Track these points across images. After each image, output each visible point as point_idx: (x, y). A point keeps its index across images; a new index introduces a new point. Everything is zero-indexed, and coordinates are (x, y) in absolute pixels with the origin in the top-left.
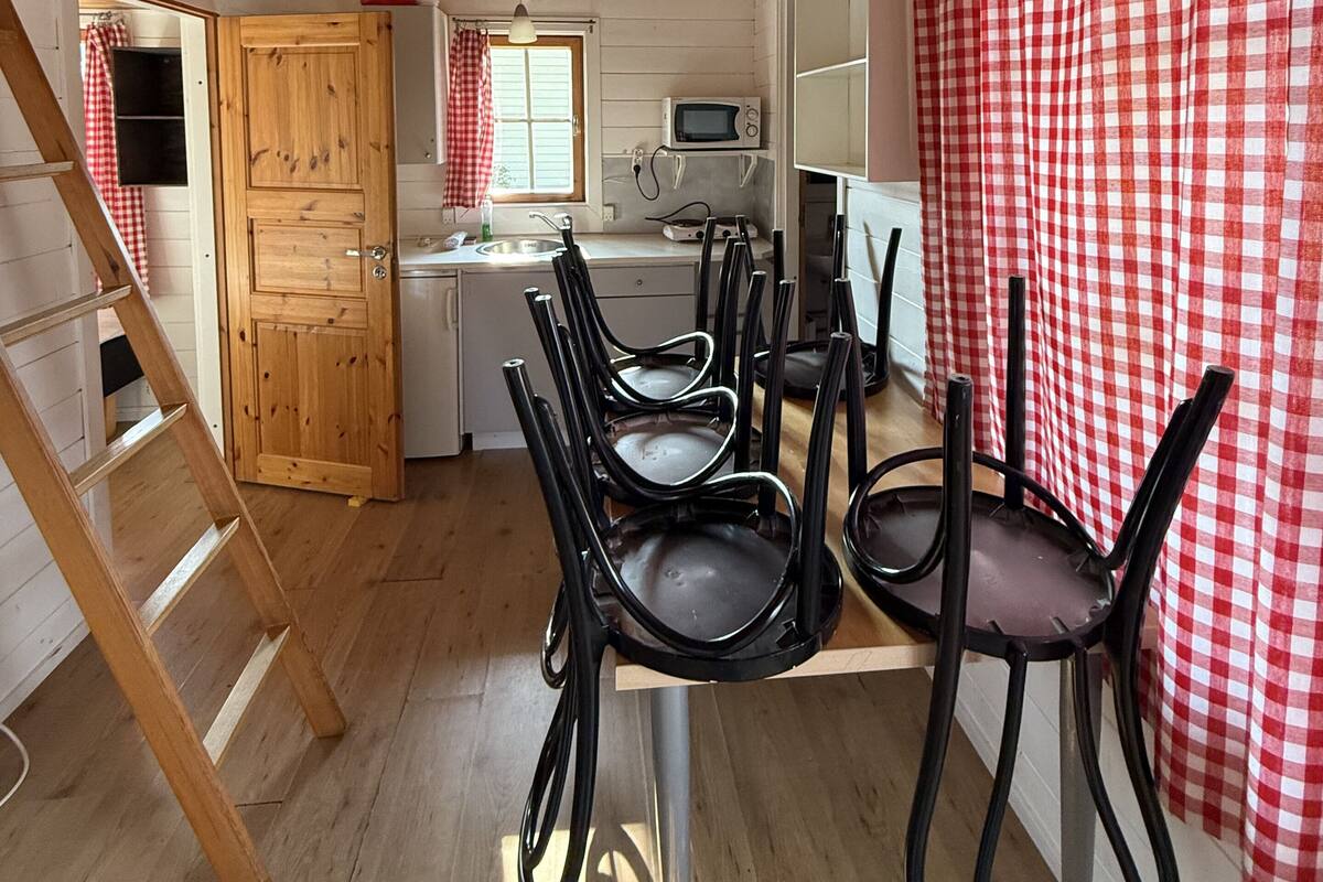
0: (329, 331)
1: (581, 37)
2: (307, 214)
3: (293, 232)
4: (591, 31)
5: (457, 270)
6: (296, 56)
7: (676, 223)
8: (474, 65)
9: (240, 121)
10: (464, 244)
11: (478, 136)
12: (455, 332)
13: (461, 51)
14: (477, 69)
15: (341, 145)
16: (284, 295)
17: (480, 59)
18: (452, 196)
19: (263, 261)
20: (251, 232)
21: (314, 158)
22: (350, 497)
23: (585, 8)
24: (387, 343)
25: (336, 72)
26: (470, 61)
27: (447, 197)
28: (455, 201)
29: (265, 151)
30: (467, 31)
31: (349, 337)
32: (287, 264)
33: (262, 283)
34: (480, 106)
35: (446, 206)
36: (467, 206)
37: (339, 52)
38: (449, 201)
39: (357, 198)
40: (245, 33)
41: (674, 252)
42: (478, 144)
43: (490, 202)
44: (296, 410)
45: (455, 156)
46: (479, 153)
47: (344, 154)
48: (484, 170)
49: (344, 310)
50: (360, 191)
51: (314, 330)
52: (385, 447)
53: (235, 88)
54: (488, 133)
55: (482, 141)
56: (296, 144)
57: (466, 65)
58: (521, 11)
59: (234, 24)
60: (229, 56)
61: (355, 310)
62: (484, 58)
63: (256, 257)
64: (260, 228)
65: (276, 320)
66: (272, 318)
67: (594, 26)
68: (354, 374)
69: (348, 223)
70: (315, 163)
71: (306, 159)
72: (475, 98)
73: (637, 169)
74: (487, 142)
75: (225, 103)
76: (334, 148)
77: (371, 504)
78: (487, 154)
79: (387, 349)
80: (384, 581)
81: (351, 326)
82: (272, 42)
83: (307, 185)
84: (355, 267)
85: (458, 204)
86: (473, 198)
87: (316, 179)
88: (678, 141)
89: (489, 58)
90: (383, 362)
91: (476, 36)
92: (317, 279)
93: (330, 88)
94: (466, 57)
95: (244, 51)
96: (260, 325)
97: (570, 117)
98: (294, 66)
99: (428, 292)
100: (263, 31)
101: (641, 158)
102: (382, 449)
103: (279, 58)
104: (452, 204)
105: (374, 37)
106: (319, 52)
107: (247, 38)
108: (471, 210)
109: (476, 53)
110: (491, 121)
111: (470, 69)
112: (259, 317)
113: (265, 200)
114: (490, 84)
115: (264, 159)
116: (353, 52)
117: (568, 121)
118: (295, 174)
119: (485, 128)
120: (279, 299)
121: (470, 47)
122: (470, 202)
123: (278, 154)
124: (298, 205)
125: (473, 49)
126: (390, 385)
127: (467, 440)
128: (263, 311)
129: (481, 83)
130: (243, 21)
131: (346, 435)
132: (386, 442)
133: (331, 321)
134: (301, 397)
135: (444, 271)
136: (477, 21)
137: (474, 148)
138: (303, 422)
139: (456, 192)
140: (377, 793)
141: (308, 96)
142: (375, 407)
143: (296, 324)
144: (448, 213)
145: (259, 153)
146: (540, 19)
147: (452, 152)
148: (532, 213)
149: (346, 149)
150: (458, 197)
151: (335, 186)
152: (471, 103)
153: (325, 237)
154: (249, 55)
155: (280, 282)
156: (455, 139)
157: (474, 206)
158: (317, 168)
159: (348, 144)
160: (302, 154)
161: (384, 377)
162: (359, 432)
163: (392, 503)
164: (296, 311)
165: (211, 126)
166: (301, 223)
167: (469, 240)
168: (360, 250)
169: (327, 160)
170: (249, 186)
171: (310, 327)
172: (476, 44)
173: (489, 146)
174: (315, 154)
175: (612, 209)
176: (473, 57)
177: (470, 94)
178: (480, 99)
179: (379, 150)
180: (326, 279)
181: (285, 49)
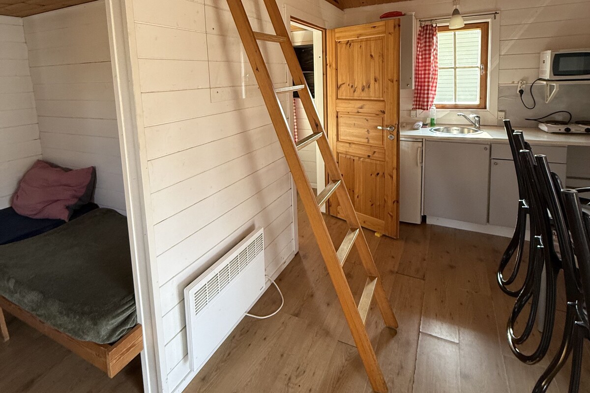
0: (368, 160)
1: (488, 23)
2: (360, 110)
3: (354, 118)
4: (495, 19)
5: (423, 139)
6: (357, 43)
7: (547, 122)
8: (429, 42)
9: (334, 71)
10: (422, 127)
11: (431, 76)
12: (421, 168)
13: (423, 35)
14: (431, 44)
15: (376, 81)
16: (350, 143)
17: (433, 39)
18: (416, 105)
19: (341, 129)
20: (337, 117)
21: (363, 86)
22: (376, 232)
23: (491, 6)
24: (394, 169)
25: (374, 49)
26: (428, 40)
27: (414, 105)
28: (418, 107)
29: (344, 84)
30: (427, 26)
31: (376, 164)
32: (351, 131)
33: (341, 138)
34: (432, 61)
35: (413, 109)
36: (424, 109)
37: (376, 39)
38: (415, 107)
39: (382, 104)
40: (337, 35)
41: (547, 138)
42: (431, 79)
43: (435, 108)
44: (353, 191)
45: (418, 86)
46: (431, 84)
47: (377, 85)
48: (433, 92)
49: (375, 152)
50: (383, 101)
51: (362, 159)
52: (391, 214)
53: (332, 58)
54: (435, 75)
55: (432, 78)
56: (356, 80)
57: (426, 42)
58: (456, 12)
59: (333, 32)
60: (330, 45)
61: (379, 152)
62: (435, 38)
63: (339, 127)
64: (341, 115)
65: (346, 153)
66: (345, 153)
67: (497, 15)
68: (378, 180)
69: (378, 115)
70: (364, 89)
71: (360, 87)
72: (430, 58)
73: (521, 92)
74: (434, 79)
75: (329, 65)
76: (372, 81)
77: (384, 237)
78: (434, 85)
79: (394, 171)
80: (397, 273)
81: (377, 159)
82: (347, 38)
83: (360, 98)
84: (380, 134)
85: (419, 108)
86: (427, 105)
87: (364, 95)
88: (555, 75)
89: (437, 38)
90: (392, 177)
91: (431, 27)
92: (363, 138)
93: (371, 56)
94: (426, 38)
95: (336, 43)
96: (340, 155)
97: (479, 64)
98: (356, 47)
99: (408, 148)
100: (344, 34)
101: (524, 86)
102: (390, 215)
103: (350, 44)
104: (416, 108)
105: (392, 31)
106: (367, 40)
107: (338, 37)
108: (425, 111)
109: (431, 36)
110: (437, 69)
111: (427, 44)
112: (340, 152)
113: (344, 104)
114: (437, 50)
115: (343, 88)
116: (382, 39)
117: (477, 67)
118: (355, 93)
119: (434, 72)
120: (348, 145)
121: (428, 33)
122: (426, 107)
123: (349, 85)
124: (356, 107)
125: (429, 34)
126: (394, 188)
127: (424, 218)
128: (341, 149)
129: (433, 50)
130: (336, 30)
131: (374, 206)
132: (392, 212)
133: (369, 156)
134: (355, 186)
135: (416, 139)
136: (431, 20)
137: (428, 82)
138: (356, 197)
139: (418, 103)
140: (415, 369)
141: (361, 61)
142: (387, 196)
143: (354, 156)
144: (413, 113)
145: (341, 85)
146: (465, 15)
147: (417, 84)
148: (459, 114)
149: (378, 82)
150: (419, 105)
151: (372, 99)
152: (427, 60)
153: (367, 120)
154: (338, 44)
155: (348, 138)
156: (419, 78)
157: (427, 109)
158: (365, 91)
159: (378, 80)
160: (359, 84)
161: (392, 183)
162: (379, 205)
163: (393, 238)
164: (354, 150)
165: (323, 74)
166: (357, 114)
167: (425, 125)
168: (382, 126)
169: (369, 87)
170: (337, 98)
171: (360, 158)
172: (431, 32)
173: (435, 80)
174: (364, 85)
175: (504, 113)
176: (429, 38)
177: (427, 56)
178: (432, 58)
179: (393, 82)
180: (367, 138)
181: (353, 40)
